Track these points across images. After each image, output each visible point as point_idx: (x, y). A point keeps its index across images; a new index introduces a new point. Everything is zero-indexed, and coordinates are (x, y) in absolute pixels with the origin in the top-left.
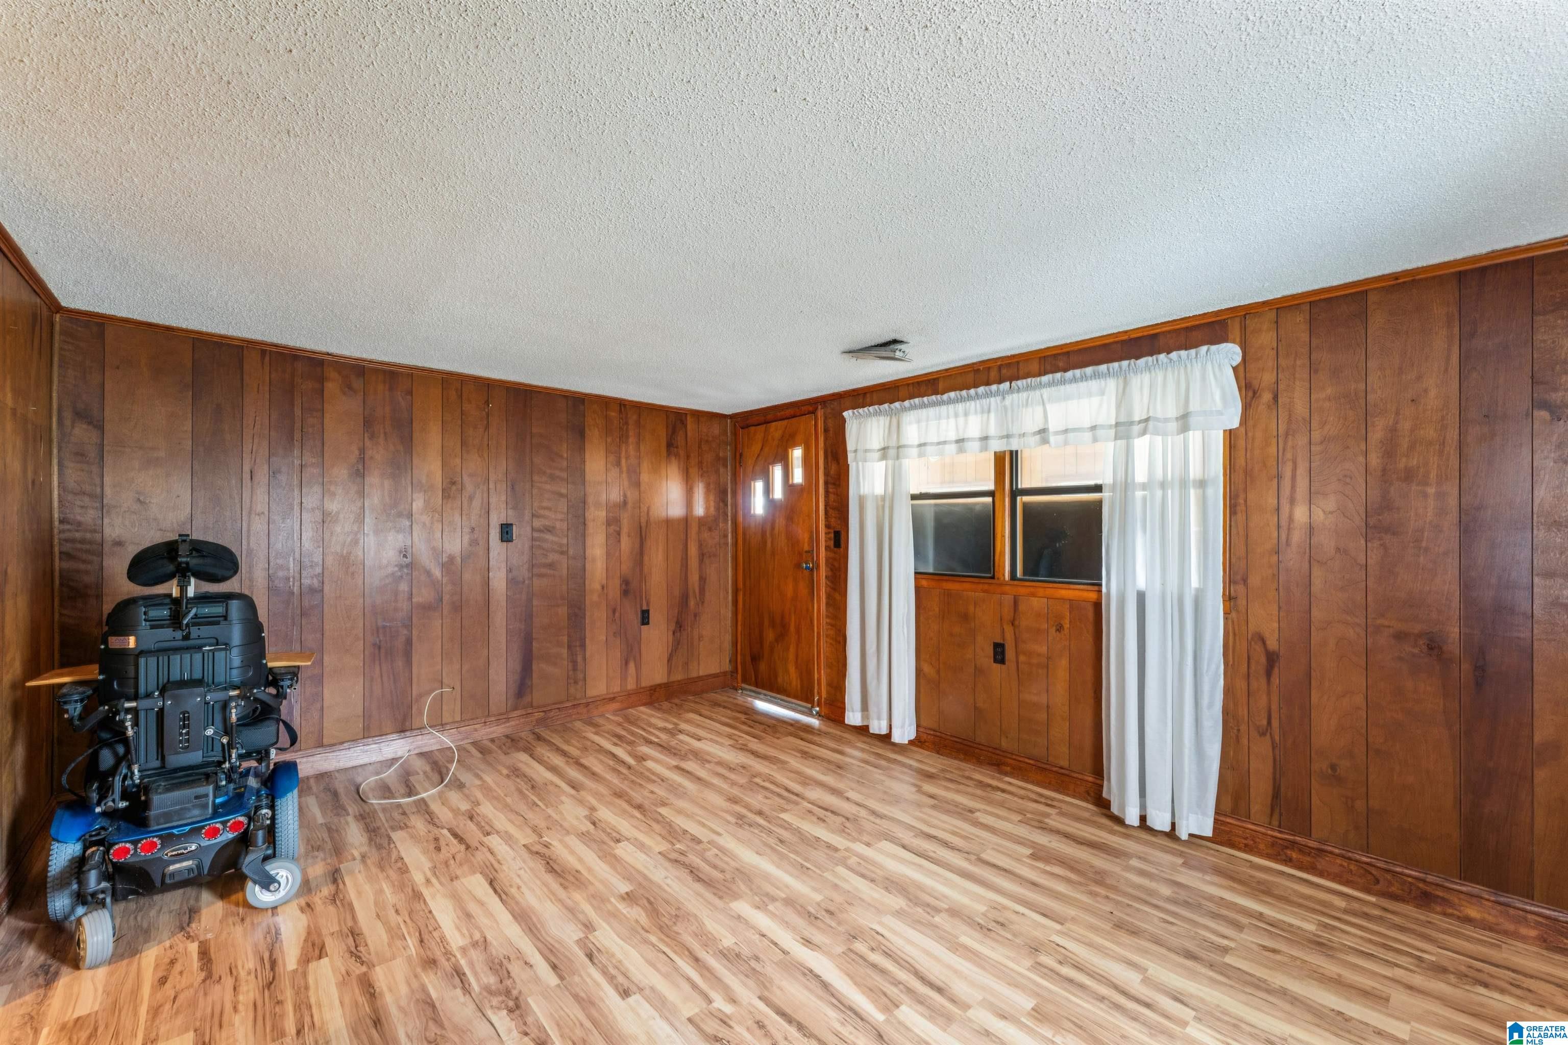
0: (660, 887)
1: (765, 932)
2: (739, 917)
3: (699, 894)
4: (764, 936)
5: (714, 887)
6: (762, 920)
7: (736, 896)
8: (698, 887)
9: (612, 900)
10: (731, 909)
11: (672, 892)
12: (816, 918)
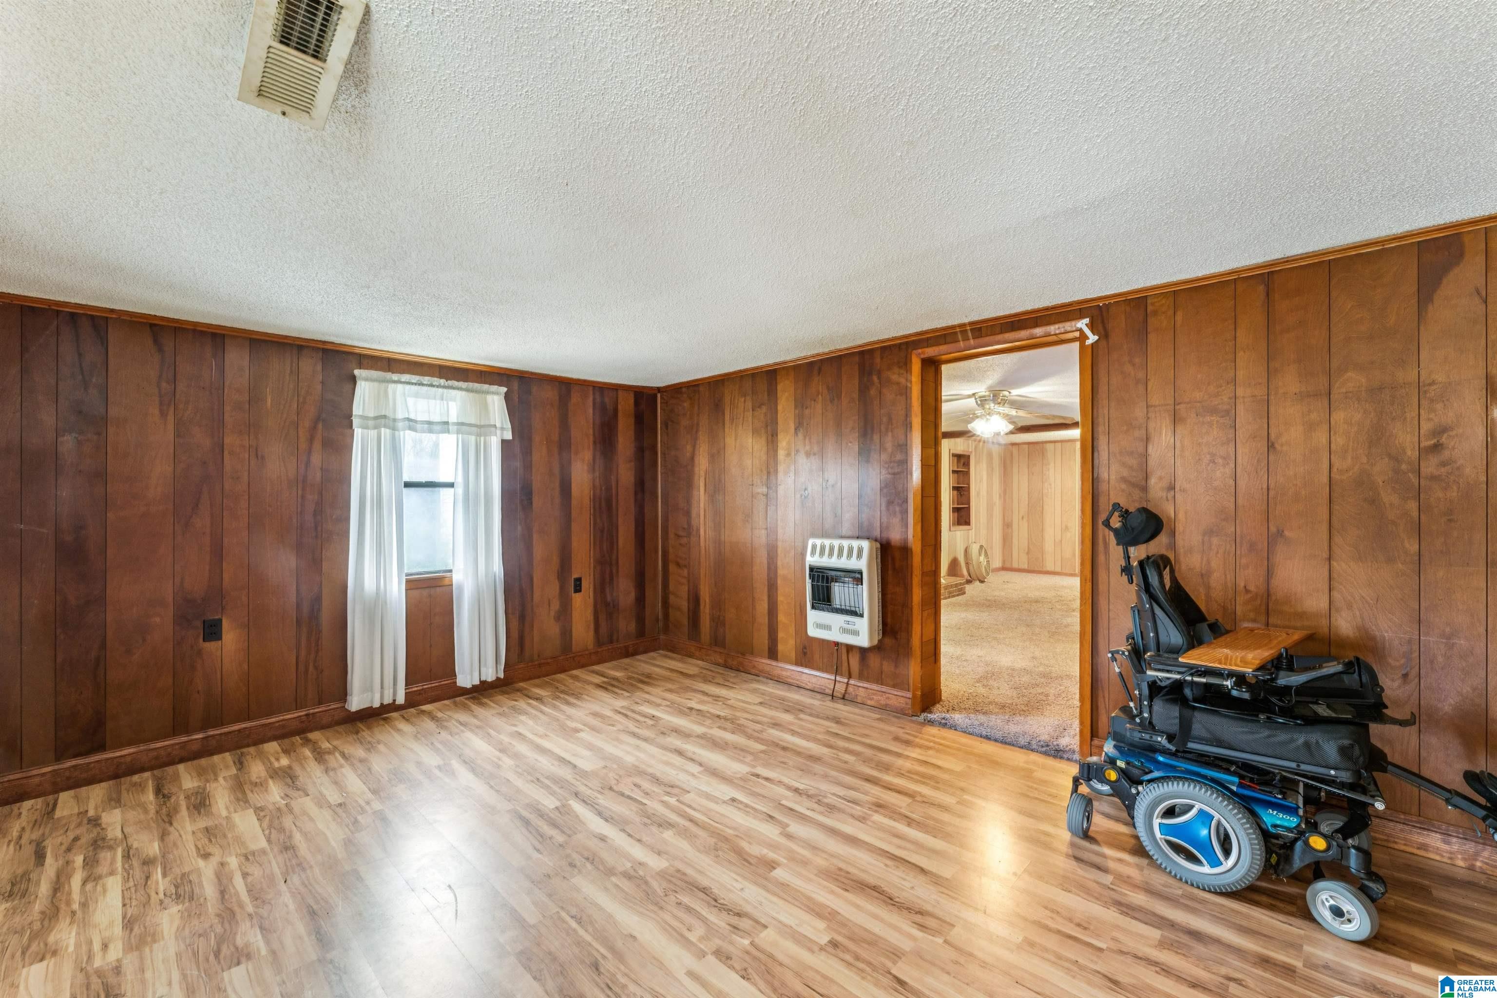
0: (744, 878)
1: (637, 844)
2: (659, 853)
3: (700, 872)
4: (639, 841)
5: (686, 882)
6: (638, 853)
7: (662, 875)
8: (705, 882)
9: (785, 861)
10: (667, 860)
11: (729, 873)
12: (588, 859)
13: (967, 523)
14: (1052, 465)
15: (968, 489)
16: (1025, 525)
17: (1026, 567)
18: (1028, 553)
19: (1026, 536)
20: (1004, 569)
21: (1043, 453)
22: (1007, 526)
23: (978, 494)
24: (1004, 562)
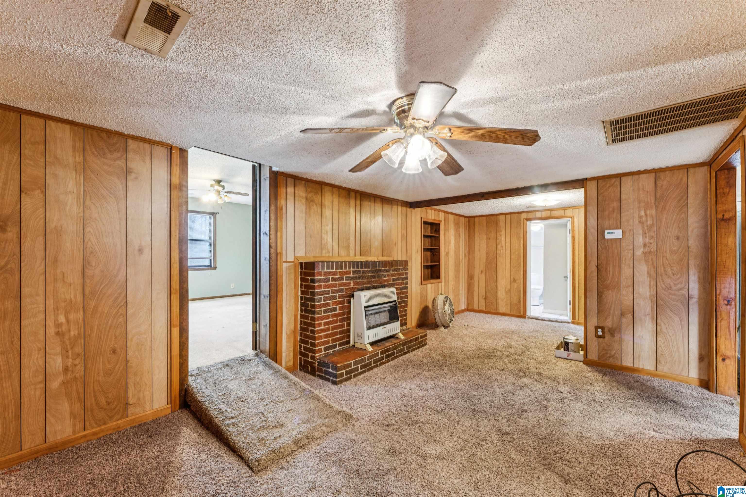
13: (438, 277)
14: (503, 232)
15: (438, 251)
16: (483, 277)
17: (484, 309)
18: (485, 299)
19: (484, 285)
20: (468, 310)
21: (497, 223)
22: (470, 277)
23: (447, 254)
24: (468, 304)
